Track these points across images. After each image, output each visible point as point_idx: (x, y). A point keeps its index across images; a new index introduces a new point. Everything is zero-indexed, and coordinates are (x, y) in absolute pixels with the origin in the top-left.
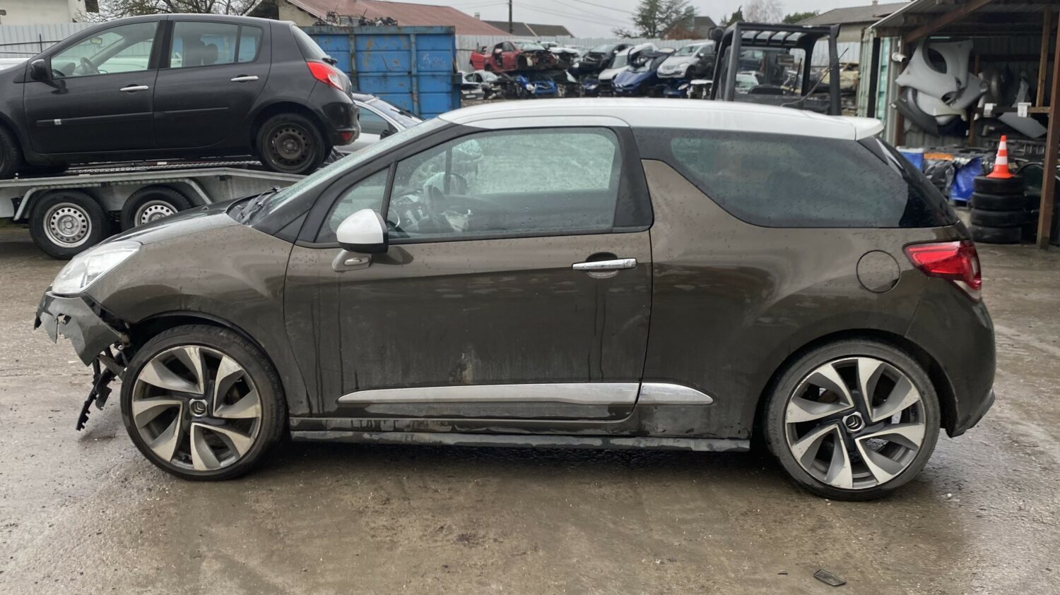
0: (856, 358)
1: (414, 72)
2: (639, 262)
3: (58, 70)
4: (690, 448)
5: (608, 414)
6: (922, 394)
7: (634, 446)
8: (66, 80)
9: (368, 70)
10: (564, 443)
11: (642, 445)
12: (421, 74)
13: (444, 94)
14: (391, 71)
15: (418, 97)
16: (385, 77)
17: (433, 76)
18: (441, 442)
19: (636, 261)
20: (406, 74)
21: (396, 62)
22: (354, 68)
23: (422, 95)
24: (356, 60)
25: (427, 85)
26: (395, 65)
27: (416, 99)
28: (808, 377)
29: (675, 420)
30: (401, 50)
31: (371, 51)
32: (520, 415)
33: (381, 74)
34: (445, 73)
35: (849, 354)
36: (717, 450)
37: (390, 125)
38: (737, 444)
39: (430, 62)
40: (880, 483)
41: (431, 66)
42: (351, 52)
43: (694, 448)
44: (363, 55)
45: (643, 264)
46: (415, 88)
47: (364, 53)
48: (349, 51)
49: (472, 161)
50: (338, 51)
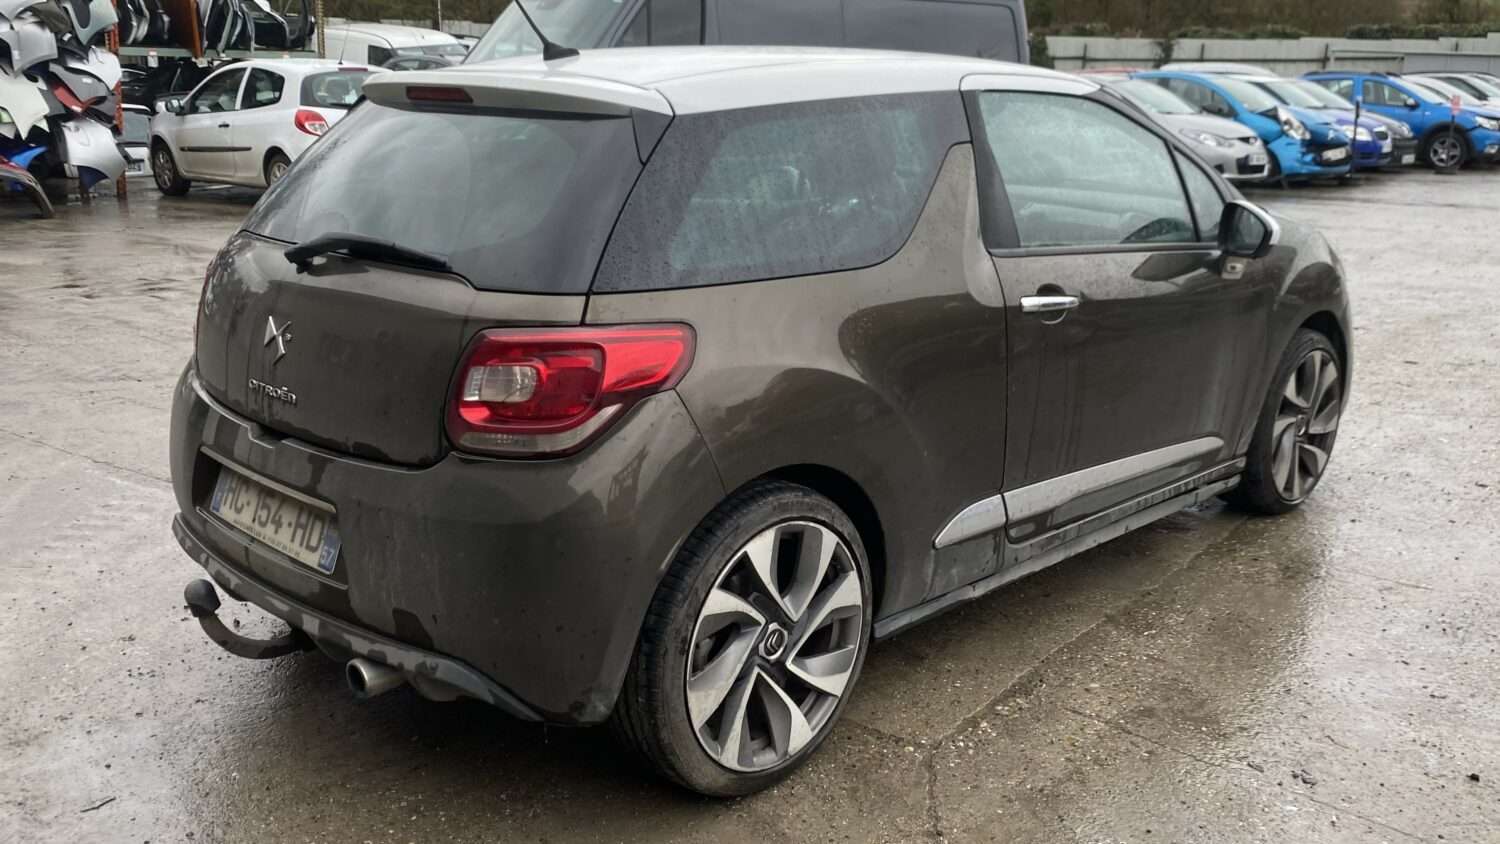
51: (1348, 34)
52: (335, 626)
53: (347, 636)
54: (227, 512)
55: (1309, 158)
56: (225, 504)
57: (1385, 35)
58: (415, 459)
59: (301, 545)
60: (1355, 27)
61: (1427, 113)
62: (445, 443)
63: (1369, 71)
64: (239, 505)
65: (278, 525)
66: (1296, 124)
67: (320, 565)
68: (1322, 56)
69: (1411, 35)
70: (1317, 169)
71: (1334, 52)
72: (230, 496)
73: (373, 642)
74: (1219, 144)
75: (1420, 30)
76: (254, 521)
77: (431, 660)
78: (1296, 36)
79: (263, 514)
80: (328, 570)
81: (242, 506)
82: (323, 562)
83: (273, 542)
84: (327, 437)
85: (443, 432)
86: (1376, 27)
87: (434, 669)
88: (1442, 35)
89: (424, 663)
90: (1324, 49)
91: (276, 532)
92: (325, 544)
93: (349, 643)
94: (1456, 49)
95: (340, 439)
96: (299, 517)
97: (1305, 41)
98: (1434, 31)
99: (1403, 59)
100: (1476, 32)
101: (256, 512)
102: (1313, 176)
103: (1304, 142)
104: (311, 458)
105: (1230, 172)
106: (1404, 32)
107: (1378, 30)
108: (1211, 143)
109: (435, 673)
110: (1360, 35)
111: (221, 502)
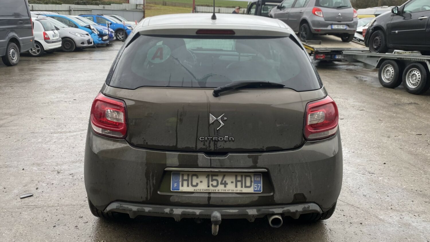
51: (75, 3)
52: (264, 208)
53: (271, 210)
54: (186, 189)
55: (100, 39)
56: (182, 186)
57: (85, 4)
58: (293, 147)
59: (242, 187)
60: (76, 1)
61: (114, 26)
62: (304, 139)
63: (96, 14)
64: (195, 184)
65: (225, 184)
66: (95, 29)
67: (255, 191)
68: (69, 9)
69: (92, 4)
70: (103, 42)
71: (72, 8)
72: (185, 182)
73: (283, 208)
74: (81, 36)
75: (94, 3)
76: (209, 186)
77: (306, 206)
78: (61, 4)
79: (214, 183)
80: (260, 191)
81: (198, 184)
82: (256, 189)
83: (225, 191)
84: (252, 148)
85: (304, 136)
86: (82, 1)
87: (309, 207)
88: (100, 4)
89: (305, 207)
90: (69, 7)
91: (225, 187)
92: (254, 184)
93: (273, 211)
94: (104, 8)
95: (259, 147)
96: (236, 178)
97: (63, 5)
98: (97, 3)
99: (91, 10)
100: (107, 4)
101: (208, 183)
102: (102, 44)
103: (99, 35)
104: (249, 157)
105: (86, 44)
106: (89, 3)
107: (83, 2)
108: (79, 36)
109: (309, 209)
110: (78, 4)
111: (178, 186)
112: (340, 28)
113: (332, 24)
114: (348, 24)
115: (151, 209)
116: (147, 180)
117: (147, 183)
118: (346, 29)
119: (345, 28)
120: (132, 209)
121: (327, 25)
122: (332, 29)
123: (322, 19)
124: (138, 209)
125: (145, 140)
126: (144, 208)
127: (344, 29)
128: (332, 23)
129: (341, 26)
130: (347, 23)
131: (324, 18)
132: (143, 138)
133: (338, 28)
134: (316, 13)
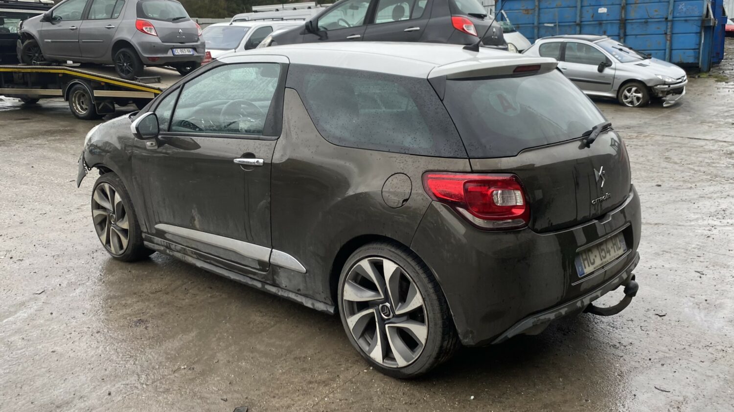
0: (382, 259)
1: (670, 18)
2: (266, 162)
3: (325, 26)
4: (303, 303)
5: (258, 267)
6: (424, 299)
7: (275, 293)
8: (328, 32)
9: (633, 18)
10: (244, 281)
11: (280, 294)
12: (675, 19)
13: (694, 34)
14: (651, 18)
15: (671, 37)
16: (646, 22)
17: (686, 21)
18: (195, 264)
19: (264, 162)
20: (664, 19)
21: (656, 11)
22: (623, 16)
23: (674, 35)
24: (626, 11)
25: (679, 27)
26: (656, 13)
27: (669, 38)
28: (355, 267)
29: (290, 280)
30: (661, 2)
31: (638, 4)
32: (221, 256)
33: (644, 20)
34: (697, 18)
35: (377, 254)
36: (317, 309)
37: (607, 59)
38: (327, 308)
39: (684, 10)
40: (399, 367)
41: (685, 13)
42: (622, 5)
43: (305, 304)
44: (631, 7)
45: (267, 164)
46: (669, 30)
47: (632, 5)
48: (620, 4)
49: (669, 86)
50: (613, 5)
54: (588, 270)
56: (585, 268)
64: (592, 261)
65: (609, 252)
72: (586, 262)
76: (601, 260)
79: (603, 254)
81: (594, 260)
83: (611, 259)
91: (610, 255)
101: (600, 255)
104: (621, 212)
111: (582, 269)
112: (185, 53)
113: (172, 48)
114: (194, 47)
115: (566, 309)
116: (564, 271)
117: (564, 275)
118: (193, 54)
119: (191, 53)
120: (550, 318)
121: (165, 50)
122: (176, 57)
123: (157, 40)
124: (555, 316)
125: (550, 221)
126: (560, 311)
127: (191, 55)
128: (174, 46)
129: (186, 50)
130: (193, 45)
131: (160, 38)
132: (548, 218)
133: (183, 53)
134: (144, 29)
